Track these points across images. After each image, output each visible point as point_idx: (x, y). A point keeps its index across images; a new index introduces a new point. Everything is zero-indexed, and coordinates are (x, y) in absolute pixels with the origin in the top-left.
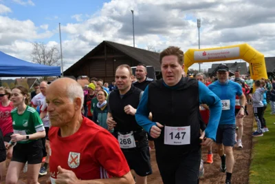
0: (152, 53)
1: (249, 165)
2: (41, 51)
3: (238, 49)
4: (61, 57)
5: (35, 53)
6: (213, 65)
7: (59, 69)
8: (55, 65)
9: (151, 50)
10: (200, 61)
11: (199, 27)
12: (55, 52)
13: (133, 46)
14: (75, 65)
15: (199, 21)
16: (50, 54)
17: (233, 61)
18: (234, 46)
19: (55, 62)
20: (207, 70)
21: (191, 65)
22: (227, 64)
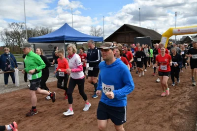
0: (150, 30)
2: (94, 30)
4: (103, 33)
5: (91, 31)
6: (183, 36)
7: (102, 38)
8: (100, 37)
10: (176, 34)
11: (176, 16)
12: (101, 30)
14: (110, 36)
15: (176, 13)
16: (98, 31)
19: (100, 35)
20: (180, 39)
22: (191, 36)
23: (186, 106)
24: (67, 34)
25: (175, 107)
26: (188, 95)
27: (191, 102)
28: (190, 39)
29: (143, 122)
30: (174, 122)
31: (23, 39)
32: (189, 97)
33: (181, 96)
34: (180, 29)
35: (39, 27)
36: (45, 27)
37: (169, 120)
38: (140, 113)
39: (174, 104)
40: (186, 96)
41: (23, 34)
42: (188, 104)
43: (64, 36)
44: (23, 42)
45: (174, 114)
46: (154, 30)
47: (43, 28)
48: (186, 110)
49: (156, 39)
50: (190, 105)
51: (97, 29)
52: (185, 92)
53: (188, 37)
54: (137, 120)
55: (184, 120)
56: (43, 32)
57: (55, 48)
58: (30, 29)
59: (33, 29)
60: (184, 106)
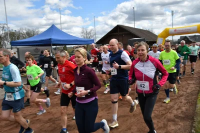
1: (198, 93)
2: (85, 32)
3: (196, 27)
4: (95, 34)
5: (82, 33)
6: (181, 37)
8: (92, 39)
9: (144, 29)
10: (173, 35)
11: (172, 15)
12: (92, 32)
13: (133, 27)
14: (102, 38)
15: (172, 12)
16: (90, 33)
17: (193, 35)
18: (194, 25)
19: (92, 37)
20: (177, 40)
21: (167, 37)
22: (189, 36)
23: (182, 112)
24: (54, 37)
25: (170, 113)
26: (185, 100)
27: (187, 107)
28: (188, 39)
29: (136, 130)
30: (169, 128)
31: (6, 42)
32: (185, 102)
33: (178, 101)
34: (177, 29)
35: (24, 28)
36: (31, 29)
37: (164, 127)
38: (133, 120)
39: (169, 109)
40: (183, 101)
41: (5, 36)
42: (184, 109)
43: (50, 39)
44: (5, 45)
45: (169, 120)
46: (150, 30)
47: (28, 29)
48: (182, 115)
49: (152, 40)
50: (187, 110)
51: (88, 31)
52: (182, 96)
53: (186, 37)
54: (130, 129)
55: (179, 127)
56: (29, 34)
57: (42, 52)
58: (14, 31)
59: (17, 31)
60: (180, 111)
